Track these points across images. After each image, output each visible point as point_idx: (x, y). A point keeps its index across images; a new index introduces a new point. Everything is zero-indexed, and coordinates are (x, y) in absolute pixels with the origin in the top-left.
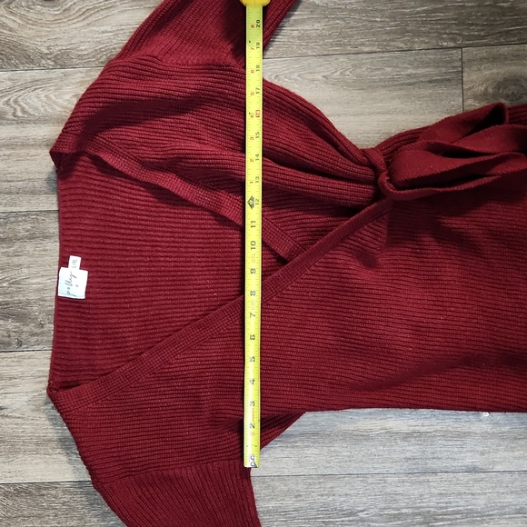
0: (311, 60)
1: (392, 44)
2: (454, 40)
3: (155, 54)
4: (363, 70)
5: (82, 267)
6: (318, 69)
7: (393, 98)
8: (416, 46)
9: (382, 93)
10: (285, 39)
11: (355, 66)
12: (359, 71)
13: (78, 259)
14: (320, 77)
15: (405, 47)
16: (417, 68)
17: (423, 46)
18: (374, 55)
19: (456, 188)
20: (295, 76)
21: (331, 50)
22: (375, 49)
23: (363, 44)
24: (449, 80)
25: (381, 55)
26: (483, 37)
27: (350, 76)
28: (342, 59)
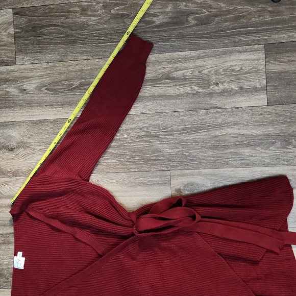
0: (111, 175)
1: (143, 168)
2: (167, 167)
3: (49, 175)
4: (131, 179)
5: (23, 256)
6: (114, 178)
7: (143, 190)
8: (152, 169)
9: (139, 188)
10: (101, 166)
11: (129, 177)
12: (130, 179)
13: (21, 253)
14: (114, 181)
15: (148, 170)
16: (153, 178)
17: (155, 170)
18: (136, 173)
19: (162, 233)
20: (105, 180)
21: (119, 170)
22: (136, 170)
23: (131, 169)
24: (165, 183)
25: (139, 173)
26: (178, 166)
27: (126, 181)
28: (123, 174)
